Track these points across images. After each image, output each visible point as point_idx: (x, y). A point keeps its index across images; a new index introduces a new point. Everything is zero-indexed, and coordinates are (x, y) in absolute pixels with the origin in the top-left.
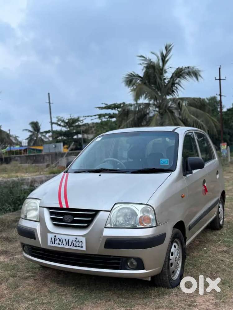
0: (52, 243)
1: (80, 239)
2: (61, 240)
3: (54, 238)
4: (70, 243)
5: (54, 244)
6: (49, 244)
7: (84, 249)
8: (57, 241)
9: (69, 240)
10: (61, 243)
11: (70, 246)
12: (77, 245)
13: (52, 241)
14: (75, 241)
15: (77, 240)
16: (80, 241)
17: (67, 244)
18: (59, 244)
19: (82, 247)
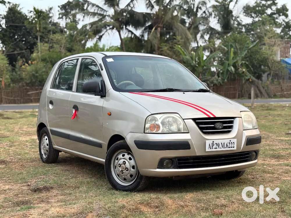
0: (210, 149)
1: (233, 141)
2: (218, 145)
3: (212, 144)
4: (225, 146)
5: (212, 149)
6: (208, 149)
7: (235, 148)
8: (215, 146)
9: (224, 143)
10: (217, 147)
11: (225, 148)
12: (230, 146)
13: (210, 147)
14: (229, 143)
15: (230, 142)
16: (233, 143)
17: (222, 147)
18: (216, 148)
19: (234, 147)
